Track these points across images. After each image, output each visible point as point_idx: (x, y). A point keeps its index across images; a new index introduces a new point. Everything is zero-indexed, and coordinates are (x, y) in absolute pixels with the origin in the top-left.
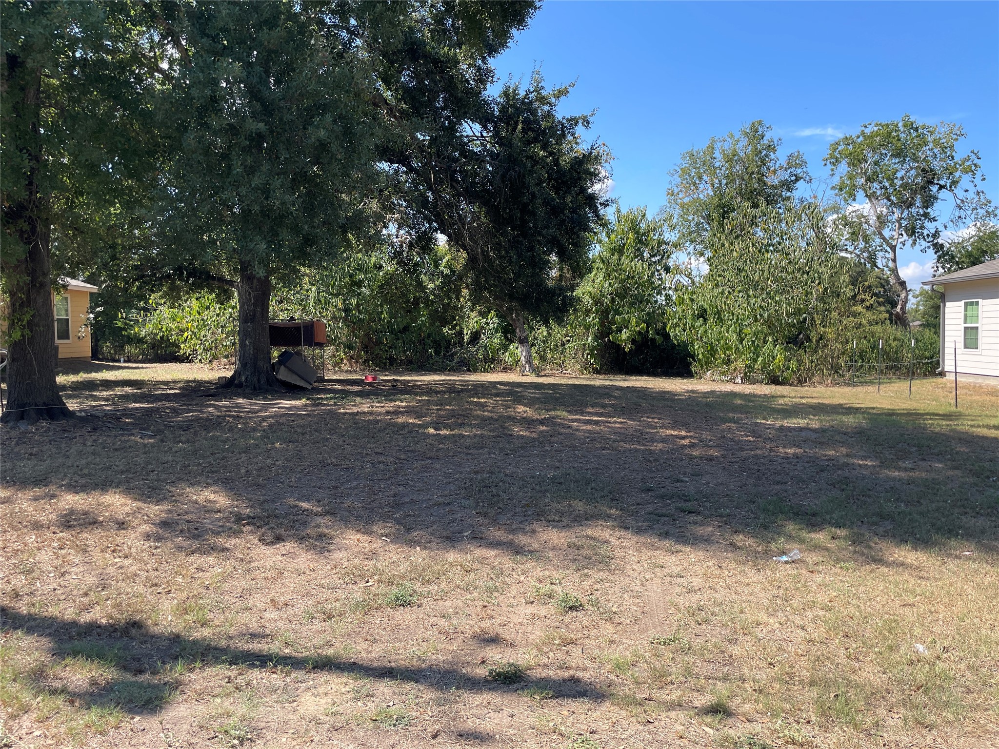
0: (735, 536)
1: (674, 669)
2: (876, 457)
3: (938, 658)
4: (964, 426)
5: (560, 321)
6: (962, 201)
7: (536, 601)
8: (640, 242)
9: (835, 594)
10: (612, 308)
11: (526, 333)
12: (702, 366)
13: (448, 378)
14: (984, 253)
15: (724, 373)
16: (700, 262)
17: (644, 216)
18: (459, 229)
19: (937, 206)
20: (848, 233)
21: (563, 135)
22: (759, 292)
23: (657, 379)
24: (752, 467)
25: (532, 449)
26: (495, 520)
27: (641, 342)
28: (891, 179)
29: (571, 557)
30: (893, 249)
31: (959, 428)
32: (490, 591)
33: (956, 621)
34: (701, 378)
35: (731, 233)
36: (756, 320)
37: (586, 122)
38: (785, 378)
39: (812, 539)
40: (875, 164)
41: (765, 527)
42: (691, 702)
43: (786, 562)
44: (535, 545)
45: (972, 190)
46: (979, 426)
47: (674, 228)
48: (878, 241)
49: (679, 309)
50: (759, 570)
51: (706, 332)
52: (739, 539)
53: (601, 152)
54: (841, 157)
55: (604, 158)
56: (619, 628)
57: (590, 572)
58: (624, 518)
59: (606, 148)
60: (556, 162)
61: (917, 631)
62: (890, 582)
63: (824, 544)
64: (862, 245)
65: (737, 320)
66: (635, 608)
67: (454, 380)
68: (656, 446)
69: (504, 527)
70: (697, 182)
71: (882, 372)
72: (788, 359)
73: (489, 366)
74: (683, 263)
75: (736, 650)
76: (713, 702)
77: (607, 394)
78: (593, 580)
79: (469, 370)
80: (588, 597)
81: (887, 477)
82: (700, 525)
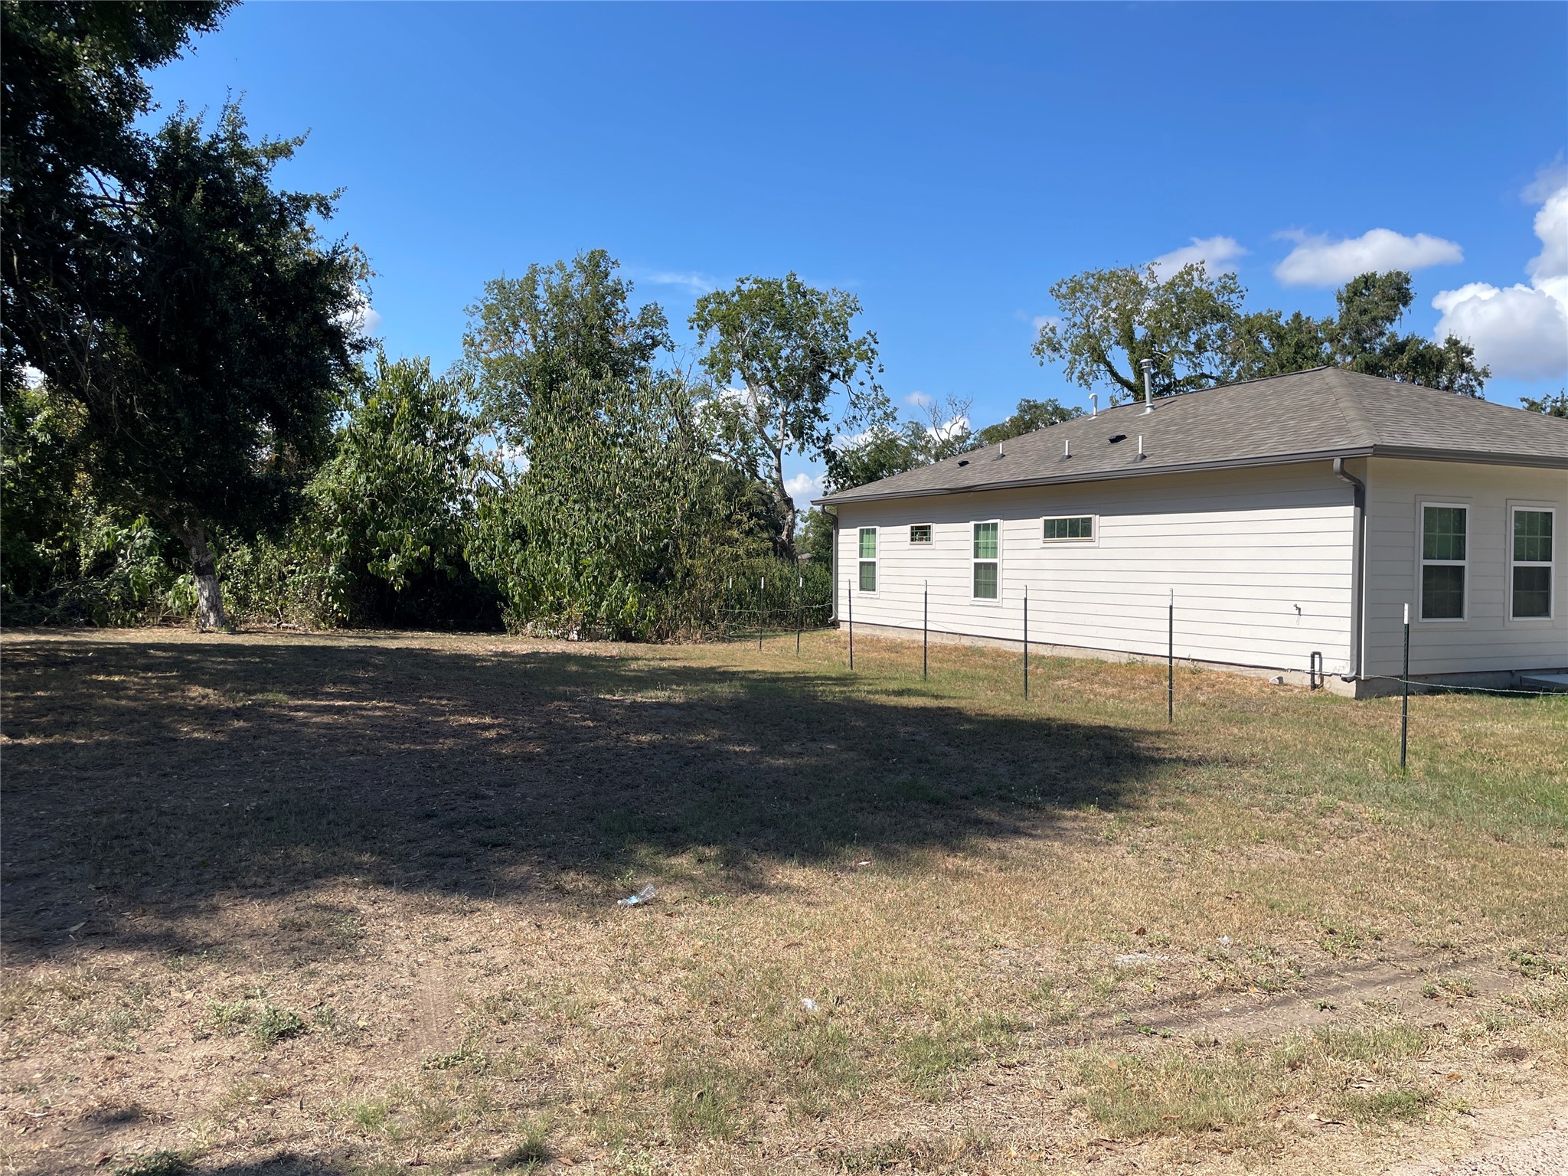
0: (563, 875)
1: (461, 1104)
2: (756, 739)
3: (831, 1014)
4: (860, 692)
5: (276, 538)
6: (857, 396)
7: (215, 1032)
8: (421, 413)
9: (701, 943)
10: (373, 518)
11: (209, 557)
12: (519, 615)
13: (43, 638)
14: (882, 466)
15: (551, 625)
16: (517, 453)
17: (426, 372)
18: (72, 362)
19: (829, 399)
20: (722, 427)
21: (282, 223)
22: (603, 504)
23: (447, 635)
24: (591, 766)
25: (216, 761)
26: (137, 897)
27: (420, 575)
28: (774, 359)
29: (285, 945)
30: (777, 452)
31: (854, 695)
32: (120, 1028)
33: (852, 959)
34: (517, 633)
35: (561, 413)
36: (600, 546)
37: (324, 208)
38: (639, 631)
39: (671, 867)
40: (755, 335)
41: (608, 856)
42: (487, 1152)
43: (636, 905)
44: (217, 934)
45: (869, 383)
46: (877, 692)
47: (475, 398)
48: (759, 441)
49: (483, 524)
50: (597, 922)
51: (525, 561)
52: (570, 880)
53: (352, 260)
54: (712, 320)
55: (358, 269)
56: (369, 1054)
57: (320, 966)
58: (384, 867)
59: (360, 256)
60: (269, 265)
61: (805, 980)
62: (772, 915)
63: (687, 871)
64: (739, 446)
65: (572, 544)
66: (399, 1016)
67: (55, 642)
68: (443, 744)
69: (155, 907)
70: (511, 329)
71: (764, 622)
72: (643, 604)
73: (133, 615)
74: (491, 454)
75: (559, 1054)
76: (522, 1146)
77: (361, 661)
78: (325, 979)
79: (89, 623)
80: (315, 1011)
81: (770, 766)
82: (511, 865)
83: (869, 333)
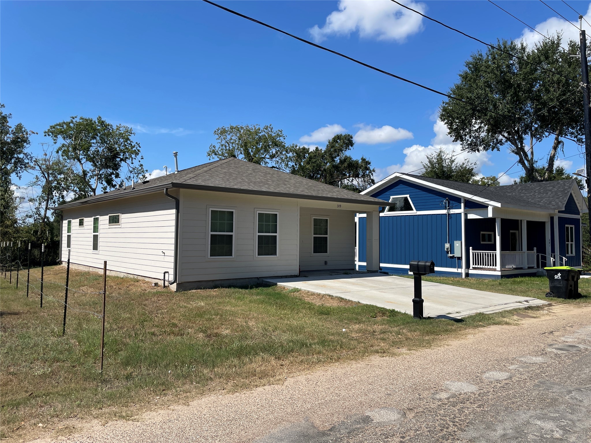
6: (133, 169)
19: (121, 169)
45: (138, 163)
83: (137, 143)
